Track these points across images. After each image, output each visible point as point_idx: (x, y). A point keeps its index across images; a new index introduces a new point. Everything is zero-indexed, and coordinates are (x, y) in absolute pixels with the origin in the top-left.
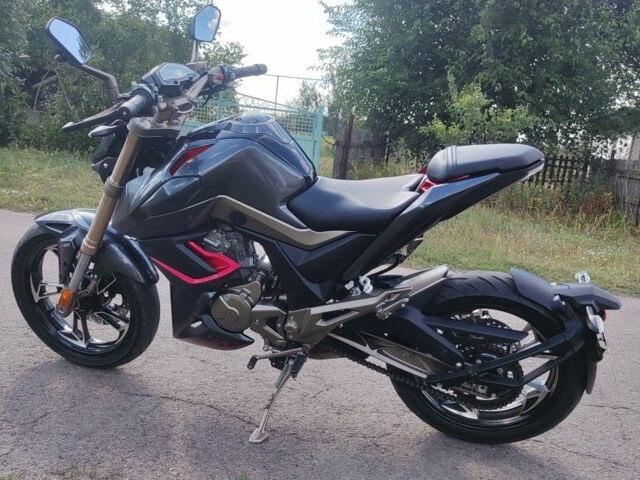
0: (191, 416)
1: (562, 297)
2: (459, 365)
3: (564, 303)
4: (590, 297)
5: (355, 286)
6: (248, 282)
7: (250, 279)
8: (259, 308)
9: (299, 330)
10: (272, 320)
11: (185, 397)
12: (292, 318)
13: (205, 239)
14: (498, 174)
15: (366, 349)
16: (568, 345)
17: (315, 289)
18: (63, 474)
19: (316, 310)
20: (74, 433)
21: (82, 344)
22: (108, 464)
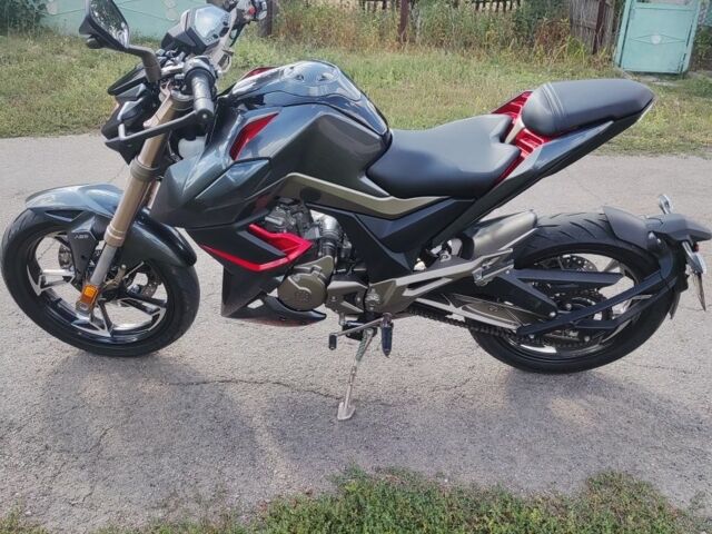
0: (262, 399)
1: (657, 235)
2: (553, 314)
3: (659, 241)
4: (686, 231)
5: (443, 249)
6: (317, 257)
7: (320, 254)
8: (334, 284)
9: (382, 302)
10: (349, 295)
11: (245, 377)
12: (373, 290)
13: (267, 219)
14: (611, 123)
15: (450, 308)
16: (664, 283)
17: (400, 258)
18: (166, 506)
19: (401, 281)
20: (151, 450)
21: (105, 333)
22: (206, 481)
